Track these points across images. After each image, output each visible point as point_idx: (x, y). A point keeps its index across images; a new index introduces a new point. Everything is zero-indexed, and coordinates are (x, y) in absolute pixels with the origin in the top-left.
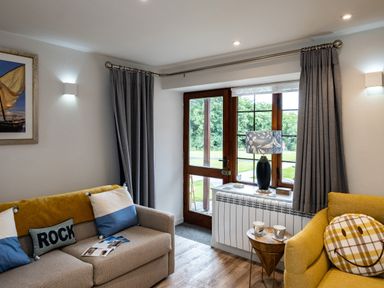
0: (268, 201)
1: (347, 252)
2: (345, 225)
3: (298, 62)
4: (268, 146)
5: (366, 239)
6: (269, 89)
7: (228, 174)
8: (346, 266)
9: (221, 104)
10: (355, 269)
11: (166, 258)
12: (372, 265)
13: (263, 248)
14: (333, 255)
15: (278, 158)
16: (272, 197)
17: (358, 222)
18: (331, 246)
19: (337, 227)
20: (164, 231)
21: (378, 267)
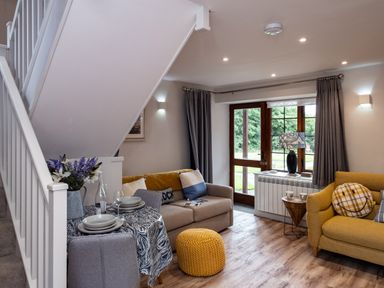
0: (295, 180)
1: (345, 204)
2: (344, 189)
3: (315, 87)
4: (295, 143)
5: (357, 196)
6: (295, 103)
7: (265, 164)
8: (344, 212)
9: (259, 113)
10: (350, 214)
11: (228, 214)
12: (360, 211)
13: (292, 207)
14: (337, 207)
15: (302, 151)
16: (298, 178)
17: (352, 187)
18: (336, 202)
19: (340, 191)
20: (226, 197)
21: (363, 212)
